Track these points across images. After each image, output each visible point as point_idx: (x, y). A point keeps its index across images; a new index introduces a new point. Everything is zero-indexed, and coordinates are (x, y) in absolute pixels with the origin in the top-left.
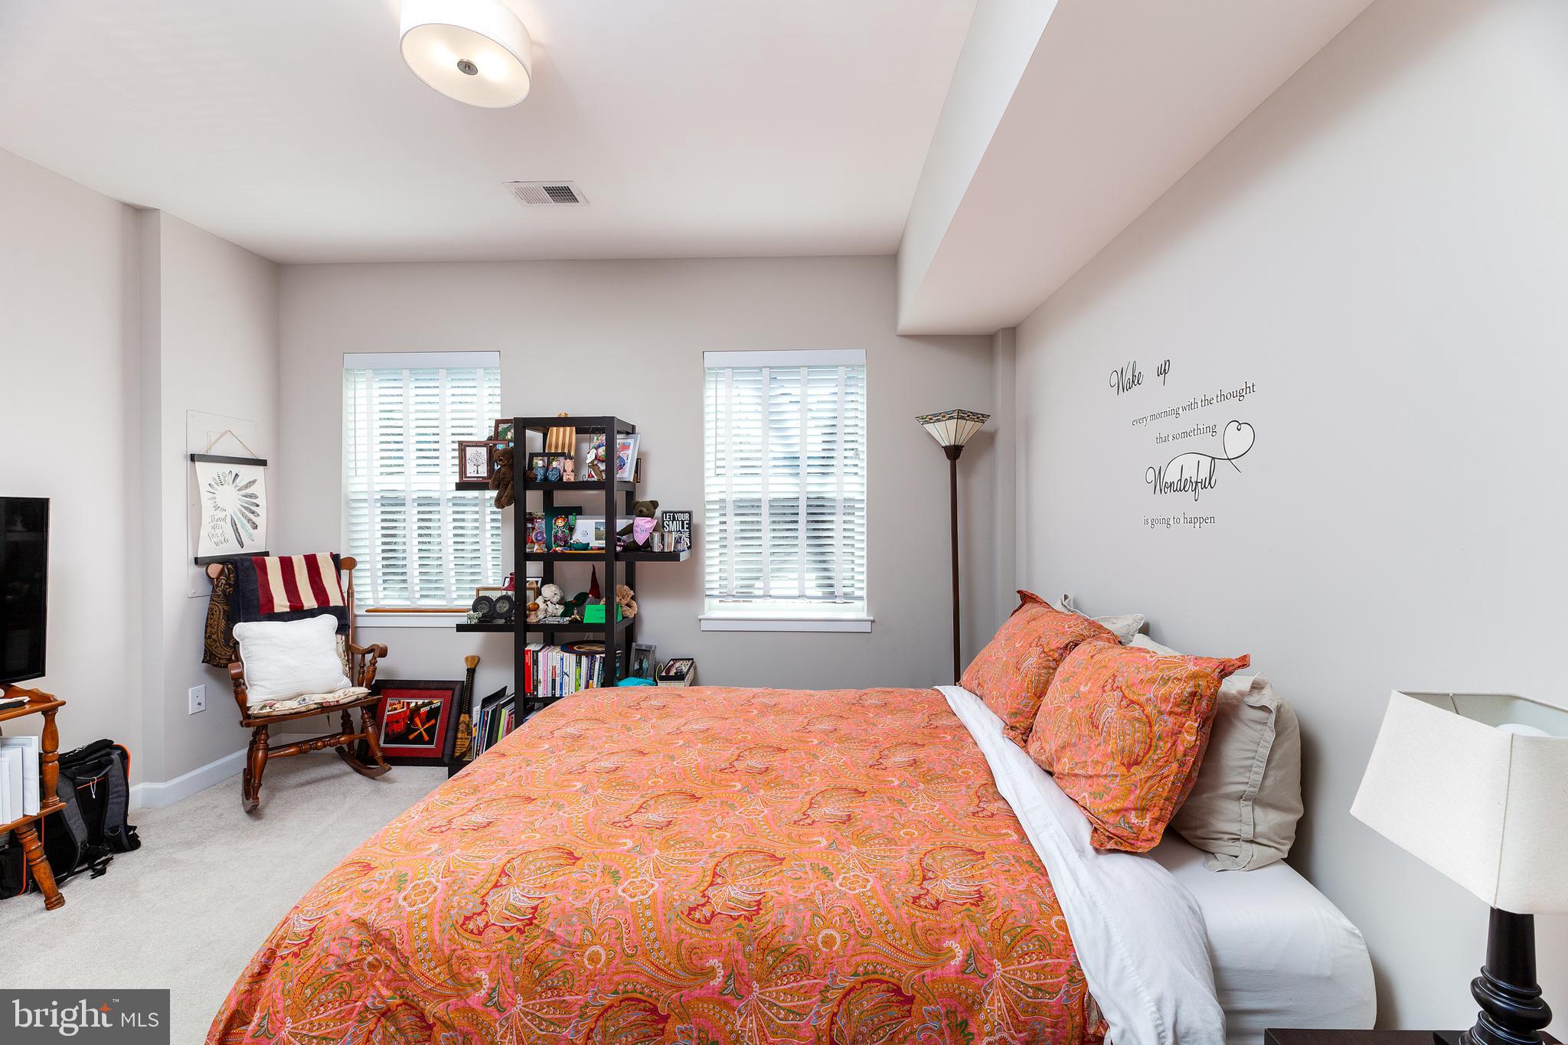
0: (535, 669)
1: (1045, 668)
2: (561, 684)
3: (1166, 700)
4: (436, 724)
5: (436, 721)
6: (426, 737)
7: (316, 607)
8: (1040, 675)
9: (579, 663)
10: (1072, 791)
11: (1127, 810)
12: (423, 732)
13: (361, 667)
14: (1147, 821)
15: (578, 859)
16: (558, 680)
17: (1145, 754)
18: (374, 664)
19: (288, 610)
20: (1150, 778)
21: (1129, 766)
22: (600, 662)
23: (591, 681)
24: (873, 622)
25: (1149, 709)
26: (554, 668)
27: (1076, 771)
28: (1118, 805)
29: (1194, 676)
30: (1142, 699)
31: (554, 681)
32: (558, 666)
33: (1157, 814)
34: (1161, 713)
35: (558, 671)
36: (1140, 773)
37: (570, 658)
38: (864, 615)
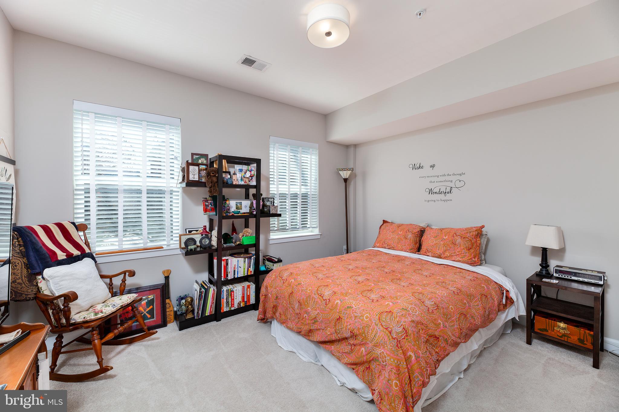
0: (227, 267)
1: (415, 237)
2: (238, 272)
3: (473, 235)
4: (153, 308)
5: (153, 306)
6: (149, 316)
7: (80, 254)
8: (414, 239)
9: (245, 262)
10: (453, 259)
11: (472, 258)
12: (146, 314)
13: (110, 285)
14: (476, 259)
15: (340, 317)
16: (236, 270)
17: (472, 247)
18: (124, 282)
19: (65, 257)
20: (474, 251)
21: (469, 250)
22: (254, 260)
23: (249, 268)
24: (321, 235)
25: (470, 238)
26: (235, 265)
27: (452, 255)
28: (470, 258)
29: (476, 230)
30: (467, 236)
31: (234, 271)
32: (236, 264)
33: (478, 257)
34: (472, 238)
35: (236, 267)
36: (472, 251)
37: (241, 260)
38: (318, 233)
